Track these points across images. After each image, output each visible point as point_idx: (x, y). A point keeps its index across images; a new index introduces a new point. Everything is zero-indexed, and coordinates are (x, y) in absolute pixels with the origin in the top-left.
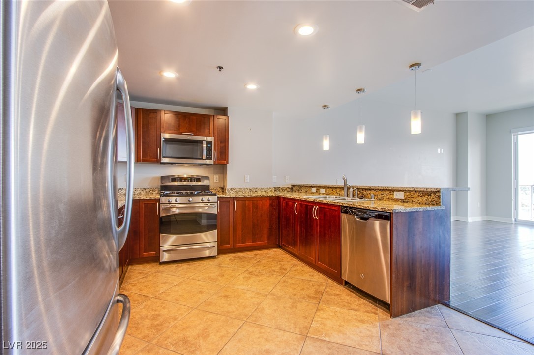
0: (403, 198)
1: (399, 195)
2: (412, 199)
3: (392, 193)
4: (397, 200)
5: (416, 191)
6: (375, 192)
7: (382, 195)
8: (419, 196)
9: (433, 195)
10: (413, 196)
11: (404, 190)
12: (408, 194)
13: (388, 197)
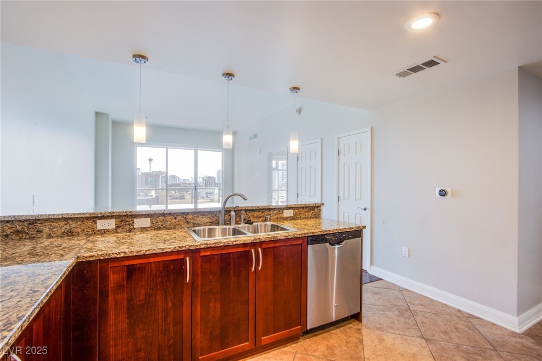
0: (292, 215)
1: (288, 213)
2: (300, 215)
3: (281, 211)
4: (286, 219)
5: (303, 208)
6: (261, 213)
7: (269, 215)
8: (306, 211)
9: (316, 209)
10: (301, 212)
11: (293, 208)
12: (296, 211)
13: (276, 216)
